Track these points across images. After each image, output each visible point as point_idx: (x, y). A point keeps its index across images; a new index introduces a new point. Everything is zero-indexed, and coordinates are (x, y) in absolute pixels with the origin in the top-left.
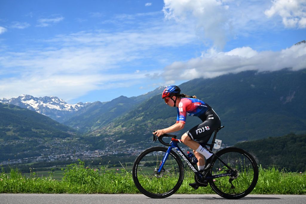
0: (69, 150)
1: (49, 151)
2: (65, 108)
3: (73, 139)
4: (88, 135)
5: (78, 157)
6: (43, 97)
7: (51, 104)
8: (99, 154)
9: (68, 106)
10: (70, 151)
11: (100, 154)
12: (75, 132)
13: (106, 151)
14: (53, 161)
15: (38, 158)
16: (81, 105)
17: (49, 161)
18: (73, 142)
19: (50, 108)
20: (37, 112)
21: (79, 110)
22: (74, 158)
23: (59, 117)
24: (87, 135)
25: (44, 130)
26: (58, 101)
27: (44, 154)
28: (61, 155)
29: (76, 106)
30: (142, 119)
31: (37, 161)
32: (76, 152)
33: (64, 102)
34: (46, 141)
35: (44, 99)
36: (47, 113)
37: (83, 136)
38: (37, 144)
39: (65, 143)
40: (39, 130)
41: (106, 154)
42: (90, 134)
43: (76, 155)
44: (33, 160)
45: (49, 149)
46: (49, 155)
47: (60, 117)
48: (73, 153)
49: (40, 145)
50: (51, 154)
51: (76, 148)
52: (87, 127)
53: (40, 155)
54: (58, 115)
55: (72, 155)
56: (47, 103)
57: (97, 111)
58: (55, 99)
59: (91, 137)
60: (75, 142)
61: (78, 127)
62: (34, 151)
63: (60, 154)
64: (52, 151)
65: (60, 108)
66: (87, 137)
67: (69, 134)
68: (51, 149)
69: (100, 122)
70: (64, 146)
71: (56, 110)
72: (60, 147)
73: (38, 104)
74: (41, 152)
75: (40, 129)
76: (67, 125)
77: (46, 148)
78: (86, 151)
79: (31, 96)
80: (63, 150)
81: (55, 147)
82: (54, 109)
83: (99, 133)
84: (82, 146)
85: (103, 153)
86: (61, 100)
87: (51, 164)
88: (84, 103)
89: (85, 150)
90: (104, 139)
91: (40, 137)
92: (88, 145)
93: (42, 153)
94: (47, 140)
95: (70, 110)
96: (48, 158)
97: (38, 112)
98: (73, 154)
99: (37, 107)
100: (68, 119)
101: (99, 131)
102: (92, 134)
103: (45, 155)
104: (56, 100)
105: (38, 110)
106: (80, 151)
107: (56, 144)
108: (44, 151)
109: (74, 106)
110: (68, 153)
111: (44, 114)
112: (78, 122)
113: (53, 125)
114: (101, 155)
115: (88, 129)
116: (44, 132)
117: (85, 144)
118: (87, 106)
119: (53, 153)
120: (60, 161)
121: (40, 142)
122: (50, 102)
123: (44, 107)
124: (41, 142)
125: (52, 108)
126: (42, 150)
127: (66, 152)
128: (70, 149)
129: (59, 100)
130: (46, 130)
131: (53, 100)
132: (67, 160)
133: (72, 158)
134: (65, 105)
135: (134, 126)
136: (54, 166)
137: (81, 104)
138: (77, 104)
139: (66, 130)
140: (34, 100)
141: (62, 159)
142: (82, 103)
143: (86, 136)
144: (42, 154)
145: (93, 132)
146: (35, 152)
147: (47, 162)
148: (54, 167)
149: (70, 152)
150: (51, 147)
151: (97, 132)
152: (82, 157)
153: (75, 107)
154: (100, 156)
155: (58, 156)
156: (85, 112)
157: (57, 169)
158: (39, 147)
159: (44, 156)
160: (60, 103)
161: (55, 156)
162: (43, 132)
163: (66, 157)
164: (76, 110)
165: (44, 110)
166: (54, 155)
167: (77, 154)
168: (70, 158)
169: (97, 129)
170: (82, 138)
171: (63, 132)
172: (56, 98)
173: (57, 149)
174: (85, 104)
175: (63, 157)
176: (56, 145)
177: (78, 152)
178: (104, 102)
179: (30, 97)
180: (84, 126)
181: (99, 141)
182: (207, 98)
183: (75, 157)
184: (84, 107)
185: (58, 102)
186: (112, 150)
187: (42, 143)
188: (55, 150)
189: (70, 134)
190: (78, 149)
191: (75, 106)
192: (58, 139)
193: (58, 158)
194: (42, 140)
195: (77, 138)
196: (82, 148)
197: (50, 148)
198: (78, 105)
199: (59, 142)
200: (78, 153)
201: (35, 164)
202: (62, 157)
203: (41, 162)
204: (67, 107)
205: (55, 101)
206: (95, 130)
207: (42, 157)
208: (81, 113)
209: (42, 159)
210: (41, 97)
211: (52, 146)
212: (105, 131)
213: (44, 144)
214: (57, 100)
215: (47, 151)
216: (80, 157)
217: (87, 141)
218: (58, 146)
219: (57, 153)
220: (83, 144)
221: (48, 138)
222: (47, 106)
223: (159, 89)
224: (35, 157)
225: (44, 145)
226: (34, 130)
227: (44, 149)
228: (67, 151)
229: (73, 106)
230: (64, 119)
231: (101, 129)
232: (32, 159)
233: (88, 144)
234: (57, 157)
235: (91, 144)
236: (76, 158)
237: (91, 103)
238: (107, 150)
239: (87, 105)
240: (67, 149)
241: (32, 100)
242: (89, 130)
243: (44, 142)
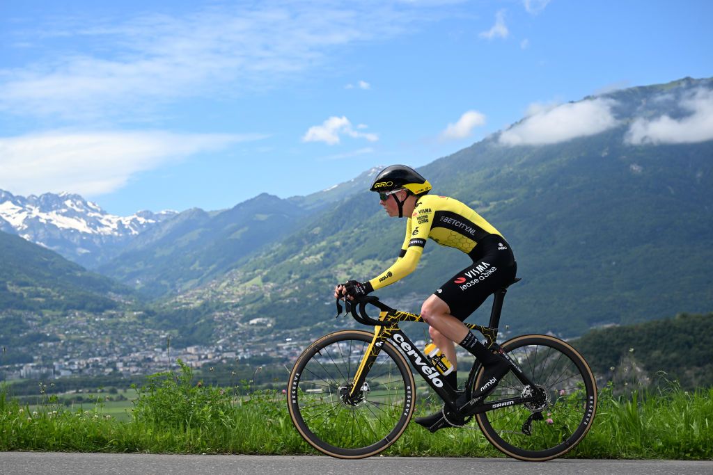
0: (112, 346)
1: (54, 347)
2: (101, 225)
3: (123, 315)
4: (167, 304)
5: (139, 365)
6: (38, 195)
7: (64, 215)
8: (197, 357)
9: (110, 221)
10: (116, 349)
11: (200, 359)
12: (130, 296)
13: (217, 350)
14: (68, 378)
15: (24, 368)
16: (147, 218)
17: (57, 378)
18: (125, 323)
19: (59, 225)
20: (21, 236)
21: (142, 234)
22: (127, 369)
23: (84, 251)
24: (164, 304)
25: (43, 287)
26: (82, 208)
27: (40, 357)
28: (90, 360)
29: (134, 220)
30: (321, 260)
31: (21, 377)
32: (131, 352)
33: (99, 210)
34: (48, 321)
35: (41, 200)
36: (50, 241)
37: (151, 307)
38: (22, 328)
39: (101, 326)
40: (27, 288)
41: (217, 358)
42: (174, 301)
43: (134, 361)
44: (10, 375)
45: (56, 343)
46: (57, 359)
47: (88, 251)
48: (124, 355)
49: (31, 331)
50: (62, 358)
51: (131, 339)
52: (163, 282)
53: (32, 361)
54: (84, 247)
55: (121, 361)
56: (50, 213)
57: (194, 235)
58: (72, 201)
59: (176, 310)
60: (131, 324)
61: (139, 280)
62: (14, 347)
63: (88, 357)
64: (64, 348)
65: (89, 226)
66: (164, 310)
67: (113, 301)
68: (62, 341)
69: (200, 266)
70: (99, 333)
71: (76, 231)
72: (87, 338)
73: (24, 215)
74: (32, 350)
75: (32, 285)
76: (108, 276)
77: (47, 339)
78: (160, 350)
79: (5, 192)
80: (97, 346)
81: (74, 337)
82: (71, 229)
83: (198, 298)
84: (148, 336)
85: (209, 356)
86: (90, 204)
87: (62, 386)
88: (156, 213)
89: (157, 347)
90: (213, 314)
91: (31, 309)
92: (165, 331)
93: (37, 354)
94: (50, 318)
95: (116, 233)
96: (54, 367)
97: (26, 237)
98: (125, 359)
99: (23, 223)
100: (111, 258)
101: (200, 293)
102: (178, 300)
103: (43, 359)
104: (75, 203)
105: (24, 232)
106: (144, 348)
107: (76, 327)
108: (40, 348)
109: (126, 221)
110: (110, 354)
111: (43, 245)
112: (140, 266)
113: (68, 274)
114: (203, 362)
115: (165, 286)
116: (42, 294)
117: (160, 329)
118: (165, 222)
119: (66, 355)
120: (86, 375)
121: (29, 322)
122: (58, 211)
123: (42, 223)
124: (34, 323)
125: (66, 227)
126: (37, 346)
127: (104, 353)
128: (115, 342)
129: (85, 203)
130: (49, 290)
131: (68, 203)
132: (106, 374)
133: (121, 370)
134: (101, 219)
135: (296, 280)
136: (69, 389)
137: (148, 215)
138: (135, 216)
139: (106, 289)
140: (15, 203)
141: (92, 370)
142: (151, 214)
143: (161, 306)
144: (36, 358)
145: (181, 296)
146: (15, 349)
147: (49, 378)
148: (70, 393)
149: (116, 352)
150: (61, 336)
151: (192, 295)
152: (149, 367)
153: (131, 225)
154: (200, 364)
155: (82, 362)
156: (159, 238)
157: (80, 400)
158: (28, 336)
159: (41, 362)
160: (87, 212)
161: (73, 363)
162: (39, 296)
163: (104, 365)
164: (134, 232)
165: (41, 231)
166: (71, 361)
167: (137, 358)
168: (115, 369)
169: (192, 288)
170: (150, 313)
171: (95, 293)
172: (75, 197)
173: (80, 342)
174: (158, 216)
175: (96, 365)
176: (77, 330)
177: (137, 351)
178: (212, 211)
179: (3, 196)
180: (155, 279)
181: (198, 320)
182: (506, 202)
183: (130, 366)
184: (157, 224)
185: (83, 210)
186: (236, 347)
187: (36, 326)
188: (73, 345)
189: (116, 300)
190: (139, 342)
191: (131, 221)
192: (82, 315)
193: (81, 367)
194: (36, 316)
195: (135, 313)
196: (151, 342)
197: (60, 340)
198: (139, 219)
199: (86, 324)
200: (137, 354)
201: (15, 385)
202: (93, 366)
203: (33, 378)
204: (108, 224)
205: (75, 208)
206: (187, 291)
207: (35, 364)
208: (148, 241)
209: (37, 371)
210: (33, 196)
211: (64, 334)
212: (215, 292)
213: (43, 329)
214: (79, 202)
215: (51, 347)
216: (143, 364)
217: (165, 321)
218: (82, 334)
219: (78, 353)
220: (154, 328)
221: (54, 310)
222: (51, 220)
223: (370, 175)
224: (17, 365)
225: (41, 332)
226: (14, 288)
227: (41, 343)
228: (107, 349)
229: (124, 222)
230: (99, 259)
231: (204, 288)
232: (7, 369)
233: (166, 328)
234: (79, 364)
235: (176, 328)
236: (133, 369)
237: (176, 212)
238: (221, 347)
239: (165, 218)
240: (107, 343)
241: (8, 204)
242: (170, 291)
243: (40, 323)
